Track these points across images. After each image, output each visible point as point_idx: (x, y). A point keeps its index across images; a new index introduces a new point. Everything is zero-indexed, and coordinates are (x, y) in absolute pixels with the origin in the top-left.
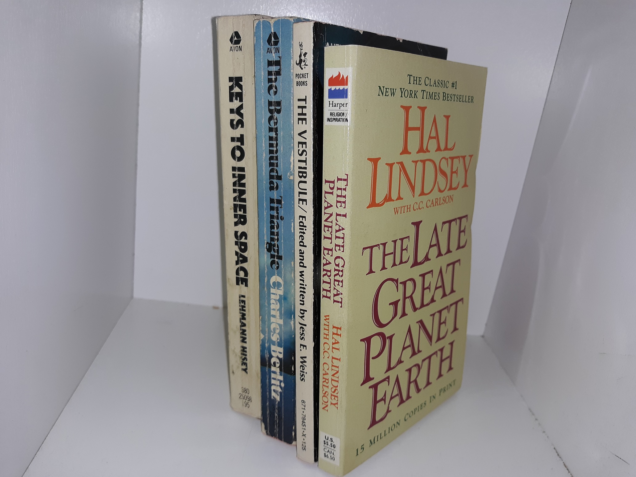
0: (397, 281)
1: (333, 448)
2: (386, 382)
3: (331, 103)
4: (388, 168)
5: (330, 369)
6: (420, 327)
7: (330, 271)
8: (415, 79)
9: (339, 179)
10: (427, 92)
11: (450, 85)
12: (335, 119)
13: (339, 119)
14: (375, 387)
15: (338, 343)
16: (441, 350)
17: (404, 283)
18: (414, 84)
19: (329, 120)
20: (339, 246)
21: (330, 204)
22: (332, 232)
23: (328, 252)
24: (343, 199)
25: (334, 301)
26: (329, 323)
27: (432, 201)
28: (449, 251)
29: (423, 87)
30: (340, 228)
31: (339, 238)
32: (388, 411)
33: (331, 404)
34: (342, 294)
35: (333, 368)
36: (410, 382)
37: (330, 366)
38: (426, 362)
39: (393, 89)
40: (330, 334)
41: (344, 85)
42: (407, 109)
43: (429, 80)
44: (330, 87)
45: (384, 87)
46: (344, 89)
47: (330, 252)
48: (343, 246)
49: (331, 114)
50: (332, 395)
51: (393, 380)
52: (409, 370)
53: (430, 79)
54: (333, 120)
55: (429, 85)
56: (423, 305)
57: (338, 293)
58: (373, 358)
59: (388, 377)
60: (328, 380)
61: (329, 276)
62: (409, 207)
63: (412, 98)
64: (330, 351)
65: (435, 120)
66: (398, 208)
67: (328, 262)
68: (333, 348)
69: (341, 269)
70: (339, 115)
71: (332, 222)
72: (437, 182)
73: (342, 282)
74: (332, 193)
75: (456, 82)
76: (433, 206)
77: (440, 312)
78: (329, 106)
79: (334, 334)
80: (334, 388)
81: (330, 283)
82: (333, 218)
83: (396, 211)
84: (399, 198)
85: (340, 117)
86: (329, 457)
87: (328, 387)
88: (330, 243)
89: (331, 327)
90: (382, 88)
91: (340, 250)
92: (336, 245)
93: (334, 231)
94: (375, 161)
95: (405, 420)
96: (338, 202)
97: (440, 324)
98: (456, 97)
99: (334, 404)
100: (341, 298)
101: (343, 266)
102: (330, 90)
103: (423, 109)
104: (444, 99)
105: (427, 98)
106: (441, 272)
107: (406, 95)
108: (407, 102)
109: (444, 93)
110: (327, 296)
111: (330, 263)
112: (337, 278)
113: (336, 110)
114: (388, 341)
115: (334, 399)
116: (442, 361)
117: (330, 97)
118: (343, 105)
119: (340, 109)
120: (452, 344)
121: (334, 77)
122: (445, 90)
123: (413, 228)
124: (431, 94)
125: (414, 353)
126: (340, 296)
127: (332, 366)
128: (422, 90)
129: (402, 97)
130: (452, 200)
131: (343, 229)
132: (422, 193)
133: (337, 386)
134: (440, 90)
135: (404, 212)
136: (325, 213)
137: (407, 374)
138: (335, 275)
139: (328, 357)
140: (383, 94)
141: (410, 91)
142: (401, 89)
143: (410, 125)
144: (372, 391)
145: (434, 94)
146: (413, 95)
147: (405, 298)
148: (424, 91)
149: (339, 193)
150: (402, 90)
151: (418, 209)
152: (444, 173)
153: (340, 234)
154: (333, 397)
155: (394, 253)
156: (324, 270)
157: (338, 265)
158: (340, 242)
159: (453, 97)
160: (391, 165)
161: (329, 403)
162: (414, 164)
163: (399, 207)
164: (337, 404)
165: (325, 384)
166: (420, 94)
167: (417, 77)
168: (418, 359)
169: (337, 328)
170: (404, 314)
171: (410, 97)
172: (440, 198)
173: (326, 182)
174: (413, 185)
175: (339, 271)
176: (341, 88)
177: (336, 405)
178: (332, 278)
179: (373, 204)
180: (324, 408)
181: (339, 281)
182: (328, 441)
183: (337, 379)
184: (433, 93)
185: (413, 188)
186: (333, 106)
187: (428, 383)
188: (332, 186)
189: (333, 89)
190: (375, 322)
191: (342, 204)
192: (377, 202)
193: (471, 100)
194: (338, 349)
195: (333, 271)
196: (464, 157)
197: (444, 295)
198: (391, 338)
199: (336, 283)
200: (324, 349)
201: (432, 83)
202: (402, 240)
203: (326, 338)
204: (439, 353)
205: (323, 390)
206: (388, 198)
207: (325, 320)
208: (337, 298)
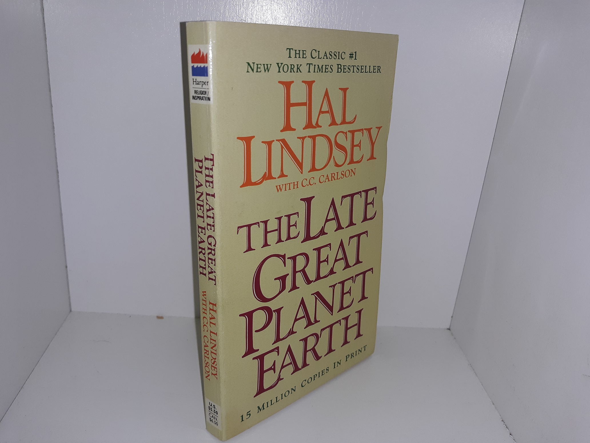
0: (284, 257)
1: (215, 414)
2: (275, 353)
3: (195, 80)
4: (265, 147)
5: (209, 342)
6: (316, 298)
7: (204, 249)
8: (298, 52)
9: (206, 159)
10: (315, 65)
11: (347, 56)
12: (199, 97)
13: (202, 97)
14: (261, 358)
15: (214, 318)
16: (346, 319)
17: (294, 258)
18: (296, 57)
19: (194, 98)
20: (210, 225)
21: (201, 183)
22: (203, 211)
23: (202, 230)
24: (210, 179)
25: (210, 279)
26: (206, 298)
27: (327, 176)
28: (351, 224)
29: (309, 60)
30: (211, 208)
31: (210, 217)
32: (279, 379)
33: (212, 374)
34: (215, 272)
35: (212, 341)
36: (306, 351)
37: (209, 339)
38: (327, 331)
39: (267, 65)
40: (208, 309)
41: (204, 63)
42: (287, 85)
43: (317, 52)
44: (193, 64)
45: (254, 63)
46: (204, 67)
47: (203, 231)
48: (213, 226)
49: (196, 92)
50: (212, 366)
51: (283, 350)
52: (305, 340)
53: (319, 51)
54: (197, 98)
55: (317, 57)
56: (318, 278)
57: (212, 271)
58: (256, 331)
59: (278, 348)
60: (208, 351)
61: (204, 254)
62: (296, 183)
63: (294, 72)
64: (208, 325)
65: (327, 94)
66: (281, 186)
67: (203, 240)
68: (211, 323)
69: (213, 248)
70: (202, 94)
71: (203, 201)
72: (332, 157)
73: (215, 260)
74: (201, 172)
75: (356, 52)
76: (329, 181)
77: (343, 283)
78: (193, 84)
79: (210, 309)
80: (213, 360)
81: (205, 261)
82: (204, 197)
83: (279, 189)
84: (282, 175)
85: (203, 95)
86: (214, 422)
87: (208, 358)
88: (203, 222)
89: (208, 303)
90: (252, 65)
91: (211, 230)
92: (208, 224)
93: (205, 210)
94: (248, 140)
95: (302, 386)
96: (207, 181)
97: (343, 294)
98: (355, 68)
99: (215, 375)
100: (214, 276)
101: (215, 246)
102: (193, 67)
103: (310, 84)
104: (339, 71)
105: (314, 72)
106: (342, 244)
107: (285, 70)
108: (287, 77)
109: (338, 65)
110: (204, 273)
111: (204, 241)
112: (211, 256)
113: (199, 88)
114: (275, 315)
115: (214, 370)
116: (347, 329)
117: (194, 74)
118: (205, 83)
119: (202, 87)
120: (360, 312)
121: (196, 54)
122: (340, 61)
123: (304, 204)
124: (320, 67)
125: (309, 324)
126: (214, 274)
127: (211, 339)
128: (307, 64)
129: (279, 72)
130: (354, 174)
131: (213, 209)
132: (313, 169)
133: (215, 359)
134: (334, 62)
135: (290, 189)
136: (197, 192)
137: (302, 343)
138: (209, 254)
139: (207, 331)
140: (253, 70)
141: (291, 65)
142: (278, 64)
143: (292, 101)
144: (256, 362)
145: (324, 67)
146: (295, 69)
147: (295, 272)
148: (310, 64)
149: (207, 172)
150: (280, 65)
151: (308, 185)
152: (342, 148)
153: (210, 214)
154: (213, 368)
155: (279, 230)
156: (200, 248)
157: (210, 244)
158: (210, 221)
159: (352, 69)
160: (269, 144)
161: (210, 373)
162: (300, 141)
163: (283, 185)
164: (216, 374)
165: (206, 355)
166: (304, 68)
167: (299, 51)
168: (315, 329)
169: (213, 304)
170: (294, 287)
171: (291, 72)
172: (337, 173)
173: (196, 160)
174: (301, 161)
175: (211, 249)
176: (202, 65)
177: (216, 376)
178: (206, 255)
179: (248, 182)
180: (206, 377)
181: (212, 259)
182: (212, 407)
183: (215, 352)
184: (323, 65)
185: (300, 165)
186: (196, 84)
187: (330, 350)
188: (201, 166)
189: (195, 66)
190: (257, 298)
191: (210, 184)
192: (253, 180)
193: (377, 69)
194: (215, 324)
195: (206, 249)
196: (369, 130)
197: (347, 266)
198: (278, 311)
199: (210, 261)
200: (204, 323)
201: (322, 55)
202: (289, 216)
203: (204, 313)
204: (343, 322)
205: (205, 361)
206: (268, 176)
207: (203, 295)
208: (211, 276)
